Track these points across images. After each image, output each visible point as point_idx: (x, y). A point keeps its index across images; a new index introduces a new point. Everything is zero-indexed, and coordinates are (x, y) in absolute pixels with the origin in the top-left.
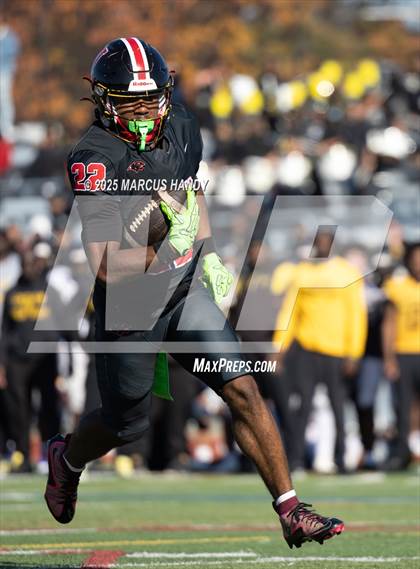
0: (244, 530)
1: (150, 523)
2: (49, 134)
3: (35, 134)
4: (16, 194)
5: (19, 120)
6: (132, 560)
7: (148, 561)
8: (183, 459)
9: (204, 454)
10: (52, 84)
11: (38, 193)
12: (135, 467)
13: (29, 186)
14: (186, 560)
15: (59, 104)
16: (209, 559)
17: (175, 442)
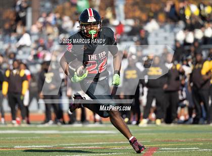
0: (195, 141)
1: (167, 139)
2: (135, 22)
3: (131, 22)
4: (125, 41)
5: (126, 18)
6: (162, 150)
7: (166, 150)
8: (176, 120)
9: (182, 118)
10: (136, 8)
11: (132, 40)
12: (162, 122)
13: (129, 38)
14: (178, 150)
15: (138, 13)
16: (185, 150)
17: (174, 115)
